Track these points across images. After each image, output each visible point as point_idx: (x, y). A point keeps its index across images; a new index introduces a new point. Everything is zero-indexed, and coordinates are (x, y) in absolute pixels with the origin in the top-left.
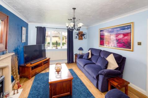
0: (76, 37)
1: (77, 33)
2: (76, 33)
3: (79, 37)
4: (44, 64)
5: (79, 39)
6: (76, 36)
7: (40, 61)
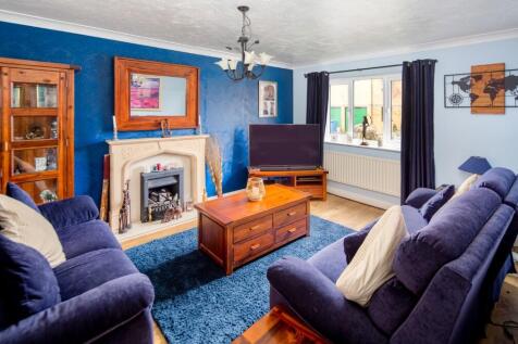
0: (456, 99)
1: (458, 79)
2: (449, 80)
3: (474, 97)
4: (299, 184)
5: (475, 109)
6: (449, 94)
7: (289, 170)
